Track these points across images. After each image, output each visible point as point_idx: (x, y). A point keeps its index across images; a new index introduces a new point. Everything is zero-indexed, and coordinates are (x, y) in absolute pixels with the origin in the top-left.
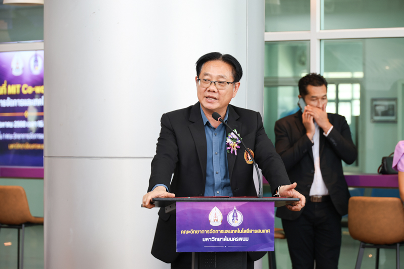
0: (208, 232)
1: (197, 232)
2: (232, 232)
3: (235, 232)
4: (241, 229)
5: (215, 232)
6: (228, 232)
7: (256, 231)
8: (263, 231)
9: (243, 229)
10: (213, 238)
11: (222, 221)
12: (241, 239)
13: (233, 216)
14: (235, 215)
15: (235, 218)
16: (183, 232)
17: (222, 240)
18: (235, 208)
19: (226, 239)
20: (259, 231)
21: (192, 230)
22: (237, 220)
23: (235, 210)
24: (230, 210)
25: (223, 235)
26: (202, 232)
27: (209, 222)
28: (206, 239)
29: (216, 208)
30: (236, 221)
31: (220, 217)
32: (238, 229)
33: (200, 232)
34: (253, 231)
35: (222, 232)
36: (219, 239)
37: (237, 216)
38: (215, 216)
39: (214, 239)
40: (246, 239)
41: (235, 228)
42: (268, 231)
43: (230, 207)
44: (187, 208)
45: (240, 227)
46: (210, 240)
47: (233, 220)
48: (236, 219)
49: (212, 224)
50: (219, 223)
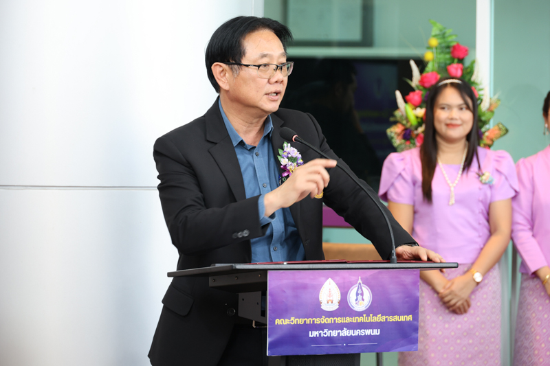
0: (317, 321)
1: (301, 321)
2: (354, 320)
3: (360, 319)
4: (368, 316)
5: (329, 320)
6: (348, 320)
7: (391, 319)
8: (402, 318)
9: (371, 315)
10: (326, 330)
11: (340, 303)
12: (368, 332)
13: (357, 294)
14: (360, 292)
15: (360, 297)
16: (278, 322)
17: (339, 333)
18: (360, 281)
19: (346, 333)
20: (396, 318)
21: (292, 319)
22: (363, 300)
23: (360, 284)
24: (351, 285)
25: (341, 327)
26: (308, 321)
27: (319, 304)
28: (315, 334)
29: (330, 280)
30: (361, 301)
31: (337, 297)
32: (365, 315)
33: (305, 321)
34: (386, 319)
35: (339, 320)
36: (334, 333)
37: (362, 294)
38: (329, 293)
39: (327, 333)
40: (376, 332)
41: (360, 314)
42: (409, 318)
43: (353, 278)
44: (285, 282)
45: (368, 312)
46: (320, 334)
47: (357, 300)
48: (361, 299)
49: (326, 307)
50: (334, 307)
